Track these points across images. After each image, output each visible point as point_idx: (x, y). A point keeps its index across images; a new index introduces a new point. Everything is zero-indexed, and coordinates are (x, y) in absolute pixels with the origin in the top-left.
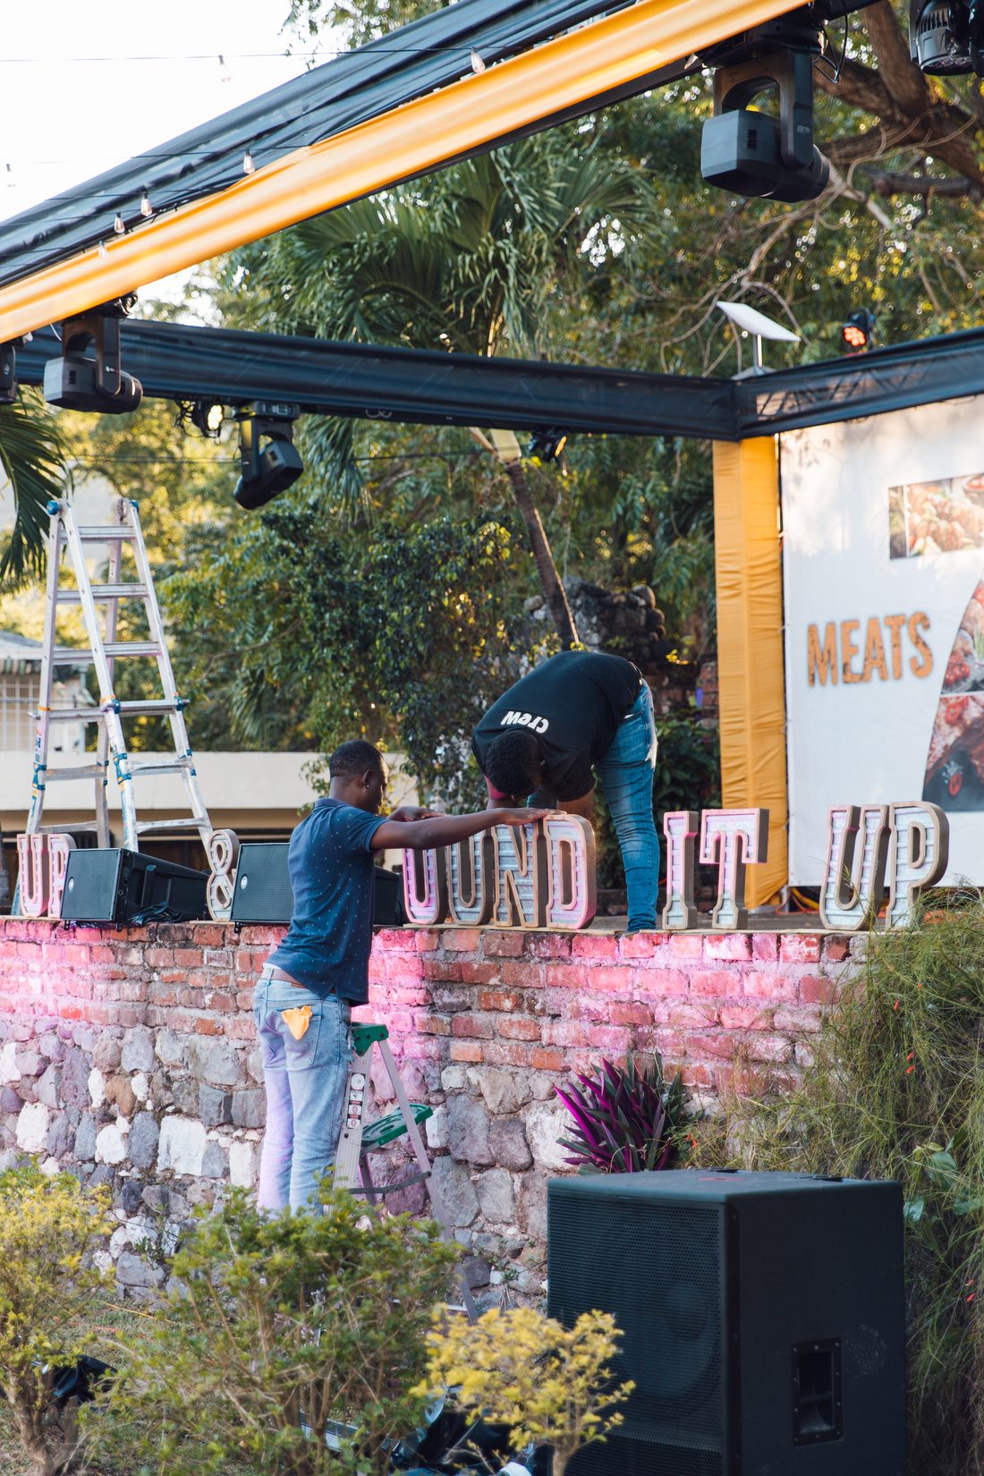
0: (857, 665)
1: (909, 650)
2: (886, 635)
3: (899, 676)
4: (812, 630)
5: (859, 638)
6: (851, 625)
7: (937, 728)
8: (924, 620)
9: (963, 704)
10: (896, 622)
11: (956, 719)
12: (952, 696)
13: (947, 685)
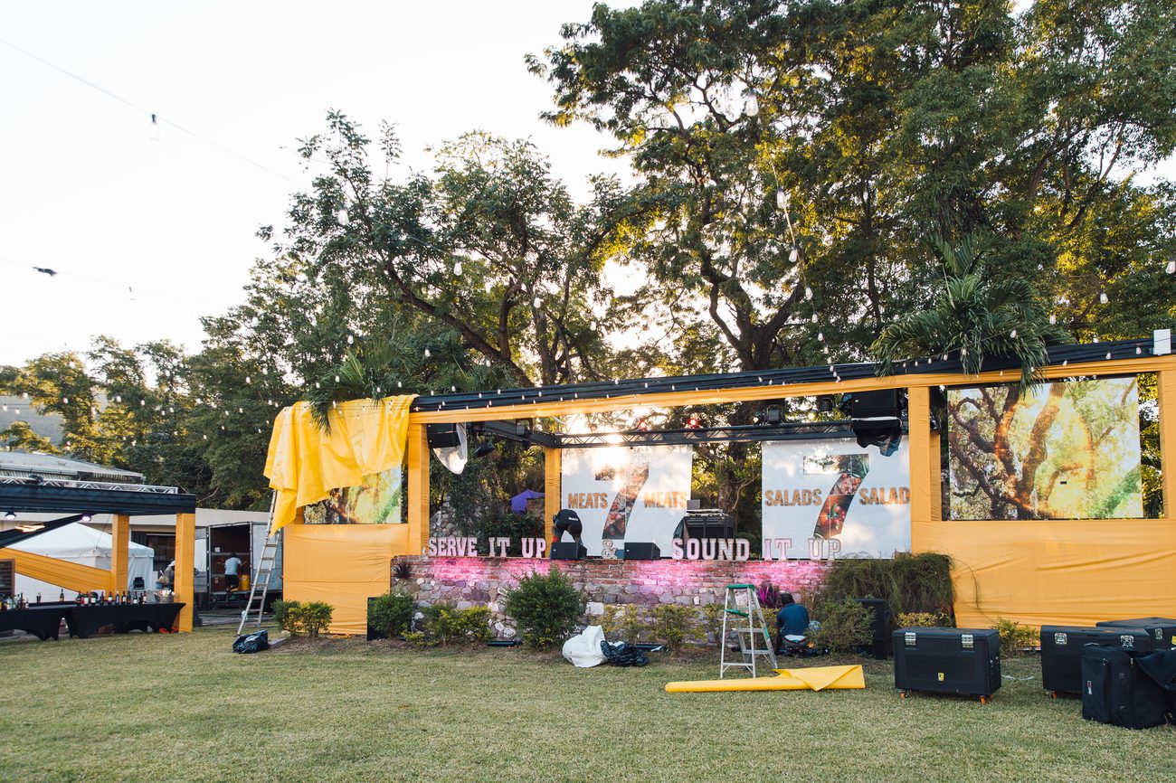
0: (584, 504)
1: (600, 501)
2: (593, 498)
3: (597, 507)
4: (570, 495)
5: (585, 498)
6: (582, 495)
7: (608, 520)
8: (606, 495)
9: (616, 515)
10: (597, 495)
11: (614, 518)
12: (613, 513)
13: (611, 510)
